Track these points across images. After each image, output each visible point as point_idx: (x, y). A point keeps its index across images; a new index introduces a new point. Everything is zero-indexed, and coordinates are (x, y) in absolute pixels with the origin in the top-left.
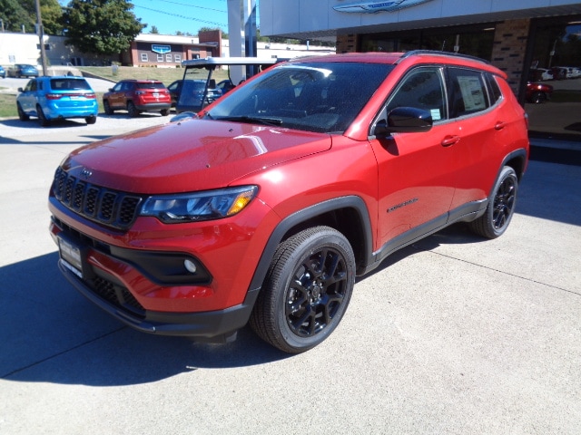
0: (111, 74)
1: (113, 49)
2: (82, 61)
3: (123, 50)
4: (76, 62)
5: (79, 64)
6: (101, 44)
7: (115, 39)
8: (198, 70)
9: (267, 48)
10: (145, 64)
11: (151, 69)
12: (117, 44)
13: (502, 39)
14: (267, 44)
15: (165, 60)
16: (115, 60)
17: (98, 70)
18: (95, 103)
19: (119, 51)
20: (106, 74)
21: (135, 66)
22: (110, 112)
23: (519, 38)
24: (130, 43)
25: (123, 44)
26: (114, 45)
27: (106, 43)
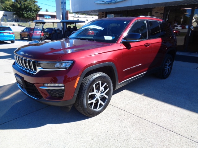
0: (28, 25)
1: (30, 17)
3: (33, 17)
5: (18, 22)
6: (25, 15)
7: (30, 13)
8: (39, 24)
9: (85, 17)
12: (31, 15)
13: (155, 14)
14: (85, 16)
16: (31, 21)
17: (24, 24)
18: (13, 36)
19: (32, 17)
20: (27, 25)
22: (22, 39)
23: (160, 14)
24: (36, 15)
25: (33, 15)
26: (30, 15)
27: (27, 14)
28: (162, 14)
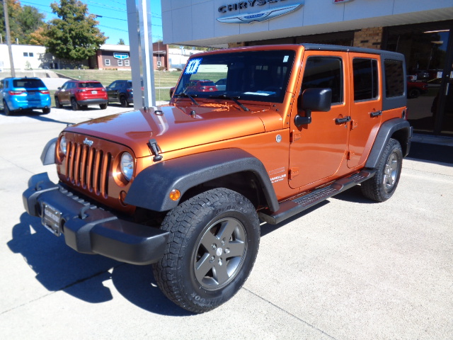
1: (82, 56)
2: (59, 66)
3: (90, 57)
4: (54, 66)
5: (56, 68)
6: (73, 52)
7: (84, 48)
10: (108, 68)
11: (113, 71)
12: (86, 53)
13: (360, 45)
15: (124, 65)
16: (84, 65)
17: (70, 72)
19: (87, 58)
20: (75, 76)
21: (100, 69)
23: (374, 44)
24: (96, 51)
25: (91, 52)
26: (83, 53)
27: (77, 51)
28: (378, 44)
